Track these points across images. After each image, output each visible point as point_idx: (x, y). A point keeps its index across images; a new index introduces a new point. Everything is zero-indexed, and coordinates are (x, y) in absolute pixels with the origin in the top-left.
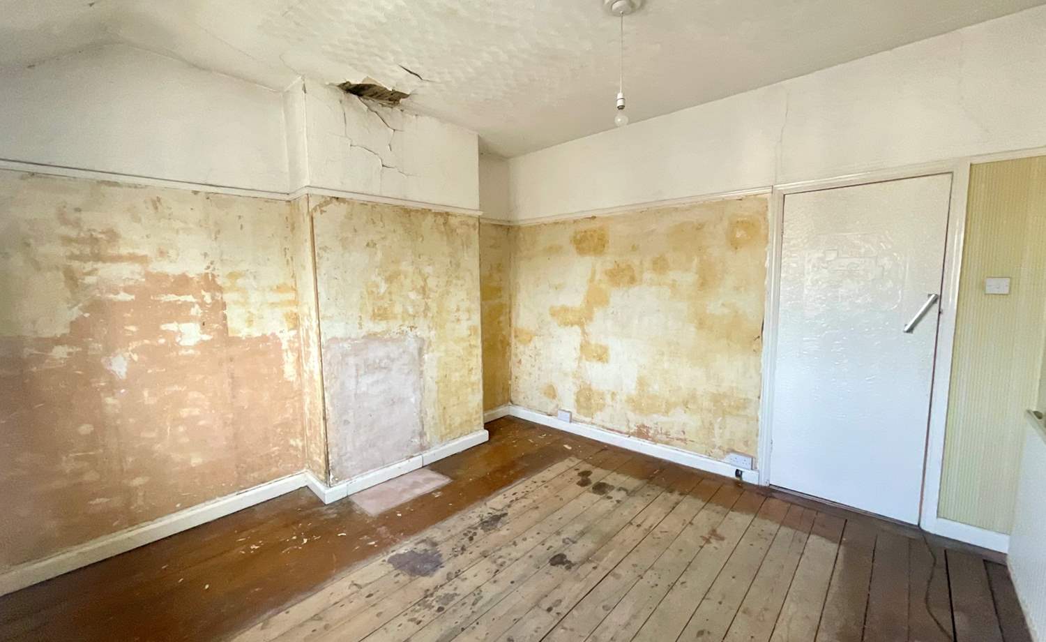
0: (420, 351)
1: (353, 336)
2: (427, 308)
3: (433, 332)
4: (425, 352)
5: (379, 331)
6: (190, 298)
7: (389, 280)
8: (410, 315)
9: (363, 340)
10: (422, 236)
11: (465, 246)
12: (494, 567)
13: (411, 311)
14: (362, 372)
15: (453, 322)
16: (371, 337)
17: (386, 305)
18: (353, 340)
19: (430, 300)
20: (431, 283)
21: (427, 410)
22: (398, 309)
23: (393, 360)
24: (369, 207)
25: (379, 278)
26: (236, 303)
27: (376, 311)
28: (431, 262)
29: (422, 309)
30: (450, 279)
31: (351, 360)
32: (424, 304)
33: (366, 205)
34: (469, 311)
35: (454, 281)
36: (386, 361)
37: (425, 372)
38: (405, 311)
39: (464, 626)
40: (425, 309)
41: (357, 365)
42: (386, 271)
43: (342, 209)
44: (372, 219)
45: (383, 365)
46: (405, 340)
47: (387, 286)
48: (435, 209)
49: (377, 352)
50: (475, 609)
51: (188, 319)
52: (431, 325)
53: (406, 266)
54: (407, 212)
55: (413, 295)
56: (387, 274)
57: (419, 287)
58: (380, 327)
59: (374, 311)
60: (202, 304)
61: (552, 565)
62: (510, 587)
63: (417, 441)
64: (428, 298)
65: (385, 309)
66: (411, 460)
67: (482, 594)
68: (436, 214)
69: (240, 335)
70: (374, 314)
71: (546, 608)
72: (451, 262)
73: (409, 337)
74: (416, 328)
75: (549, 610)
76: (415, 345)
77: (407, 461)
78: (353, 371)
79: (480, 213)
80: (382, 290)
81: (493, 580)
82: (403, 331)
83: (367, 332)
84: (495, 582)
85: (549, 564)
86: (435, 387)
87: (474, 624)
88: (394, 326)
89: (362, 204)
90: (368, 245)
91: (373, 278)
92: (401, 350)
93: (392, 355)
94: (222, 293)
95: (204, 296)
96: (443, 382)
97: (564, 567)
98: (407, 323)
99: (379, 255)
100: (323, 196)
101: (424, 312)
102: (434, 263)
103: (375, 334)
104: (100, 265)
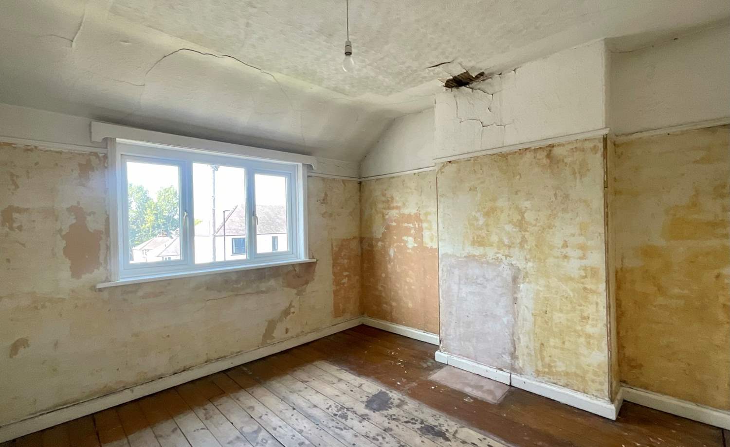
0: (515, 279)
1: (458, 255)
2: (524, 240)
3: (530, 264)
4: (521, 281)
5: (477, 254)
6: (411, 225)
7: (487, 214)
8: (505, 245)
9: (465, 259)
10: (520, 174)
11: (578, 175)
13: (506, 241)
14: (462, 282)
15: (558, 257)
16: (470, 258)
17: (484, 235)
18: (458, 257)
19: (527, 233)
20: (529, 216)
21: (521, 336)
22: (494, 238)
23: (487, 280)
24: (472, 161)
25: (479, 214)
26: (426, 228)
27: (475, 239)
28: (529, 196)
29: (518, 241)
30: (555, 212)
31: (456, 272)
32: (520, 236)
33: (470, 160)
34: (582, 247)
35: (560, 214)
36: (481, 279)
37: (519, 300)
38: (501, 241)
40: (522, 241)
41: (460, 276)
42: (484, 208)
43: (454, 167)
44: (474, 170)
45: (479, 281)
46: (499, 266)
47: (485, 219)
48: (533, 146)
49: (474, 270)
51: (410, 235)
52: (528, 257)
53: (502, 203)
54: (504, 156)
55: (509, 228)
56: (486, 210)
57: (515, 220)
58: (478, 251)
59: (474, 238)
60: (415, 228)
63: (507, 359)
64: (526, 231)
65: (483, 238)
66: (499, 372)
68: (536, 150)
69: (428, 246)
70: (474, 241)
72: (555, 195)
73: (504, 263)
74: (512, 257)
76: (510, 272)
77: (496, 370)
78: (456, 279)
79: (606, 132)
80: (481, 222)
82: (498, 258)
83: (468, 253)
86: (529, 317)
88: (491, 253)
89: (467, 161)
90: (470, 190)
91: (474, 213)
92: (495, 274)
93: (487, 276)
94: (422, 223)
95: (415, 225)
96: (542, 317)
98: (502, 251)
99: (479, 195)
100: (442, 163)
101: (520, 243)
102: (533, 198)
103: (474, 256)
104: (389, 211)
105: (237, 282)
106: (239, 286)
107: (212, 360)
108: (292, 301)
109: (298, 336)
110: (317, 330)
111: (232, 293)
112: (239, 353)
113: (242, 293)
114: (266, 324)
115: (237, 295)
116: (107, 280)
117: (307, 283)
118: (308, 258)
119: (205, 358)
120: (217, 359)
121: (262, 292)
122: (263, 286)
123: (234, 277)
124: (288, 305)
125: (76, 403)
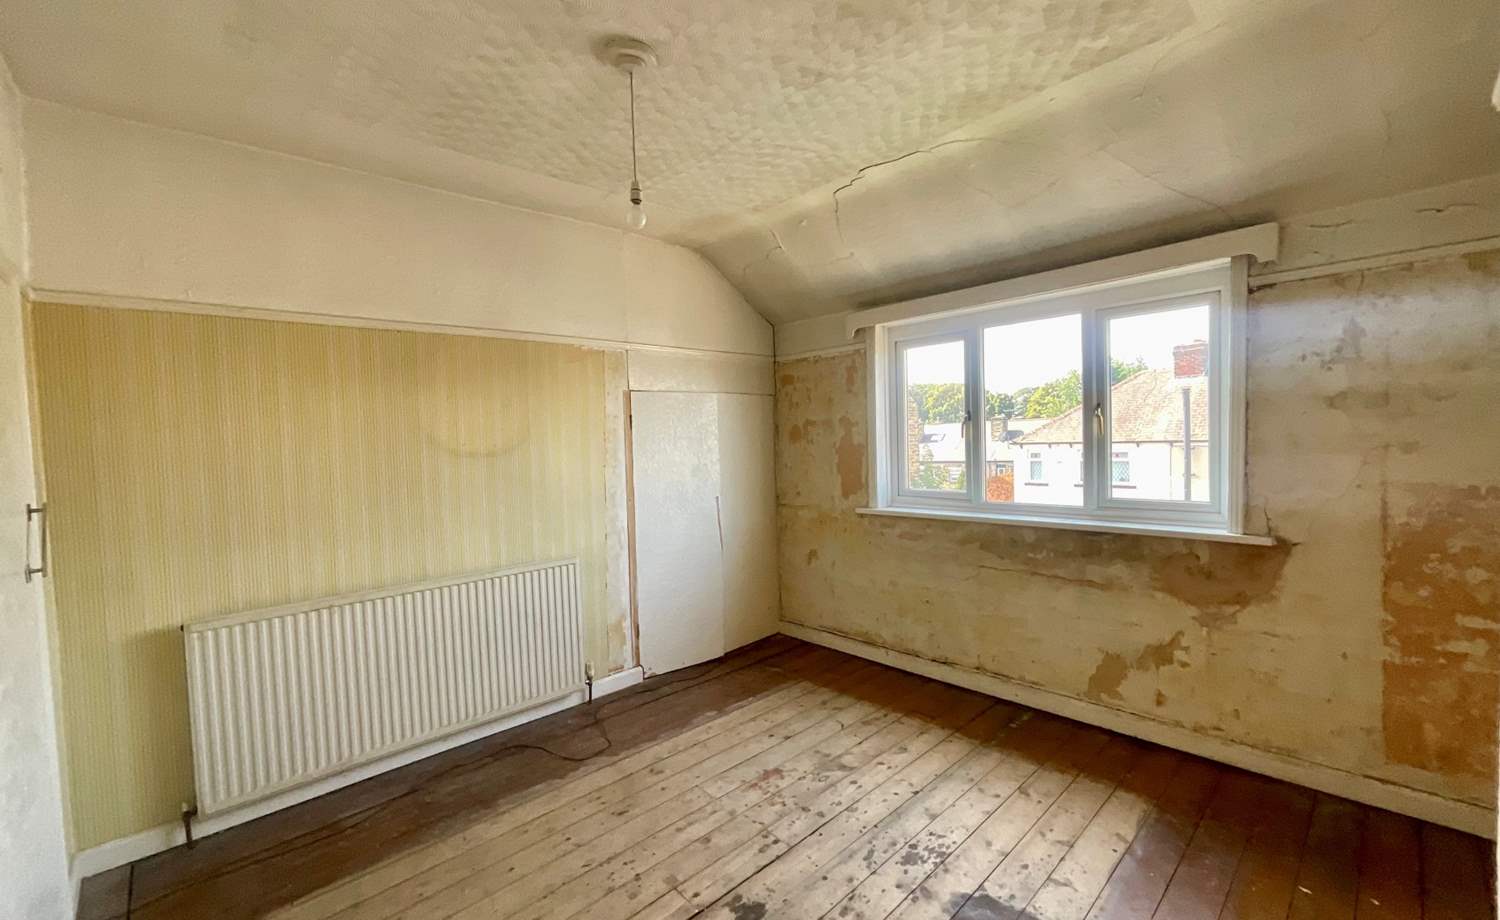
12: (857, 905)
39: (876, 830)
50: (869, 846)
61: (762, 906)
62: (828, 872)
67: (865, 863)
71: (779, 844)
75: (776, 842)
81: (856, 883)
84: (851, 880)
85: (767, 907)
87: (864, 831)
97: (744, 900)
105: (1034, 547)
106: (1039, 557)
107: (987, 671)
108: (1181, 633)
109: (1198, 729)
110: (1288, 754)
111: (1022, 567)
112: (1034, 685)
113: (1044, 572)
114: (1100, 657)
115: (1034, 574)
116: (867, 506)
117: (1241, 600)
118: (1240, 530)
119: (974, 661)
120: (996, 675)
121: (1091, 583)
122: (1095, 571)
123: (1030, 538)
124: (1168, 638)
125: (845, 635)
